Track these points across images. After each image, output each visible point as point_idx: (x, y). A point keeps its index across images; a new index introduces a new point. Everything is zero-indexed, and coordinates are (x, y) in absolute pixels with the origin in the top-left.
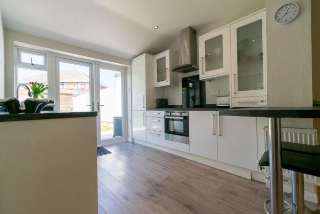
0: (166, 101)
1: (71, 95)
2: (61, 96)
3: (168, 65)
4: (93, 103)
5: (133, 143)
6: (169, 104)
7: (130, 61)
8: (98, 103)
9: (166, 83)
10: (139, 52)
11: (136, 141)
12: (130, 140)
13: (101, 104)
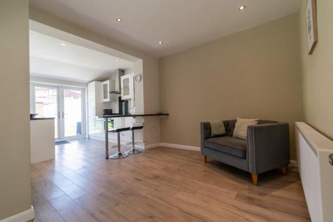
0: (111, 110)
1: (42, 103)
2: (36, 104)
3: (108, 90)
4: (59, 112)
5: (89, 138)
6: (113, 113)
7: (87, 84)
8: (63, 112)
9: (108, 100)
10: (92, 80)
11: (91, 137)
12: (87, 137)
13: (65, 113)
